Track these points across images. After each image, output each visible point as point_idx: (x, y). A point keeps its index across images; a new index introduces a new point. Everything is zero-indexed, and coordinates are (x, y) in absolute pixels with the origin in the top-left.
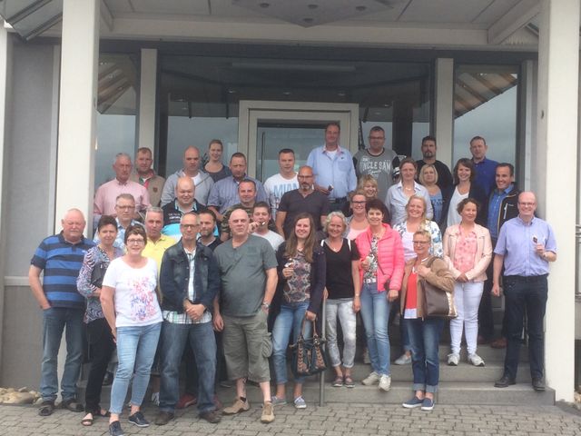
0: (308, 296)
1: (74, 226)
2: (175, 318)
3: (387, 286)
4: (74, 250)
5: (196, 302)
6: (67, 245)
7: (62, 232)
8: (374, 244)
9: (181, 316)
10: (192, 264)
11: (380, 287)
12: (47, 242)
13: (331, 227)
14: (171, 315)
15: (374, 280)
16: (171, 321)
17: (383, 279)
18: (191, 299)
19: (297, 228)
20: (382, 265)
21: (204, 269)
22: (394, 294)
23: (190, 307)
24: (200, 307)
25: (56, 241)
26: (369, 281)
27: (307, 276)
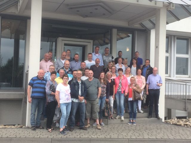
0: (106, 95)
1: (41, 74)
2: (76, 101)
3: (124, 92)
4: (42, 81)
5: (81, 96)
6: (40, 80)
7: (38, 76)
8: (120, 80)
9: (77, 100)
10: (80, 85)
11: (122, 92)
12: (33, 79)
13: (108, 76)
14: (74, 100)
15: (121, 90)
16: (74, 101)
17: (123, 90)
18: (80, 95)
19: (101, 76)
20: (123, 86)
21: (83, 87)
22: (126, 94)
23: (80, 97)
24: (82, 98)
25: (36, 78)
26: (119, 90)
27: (105, 89)
